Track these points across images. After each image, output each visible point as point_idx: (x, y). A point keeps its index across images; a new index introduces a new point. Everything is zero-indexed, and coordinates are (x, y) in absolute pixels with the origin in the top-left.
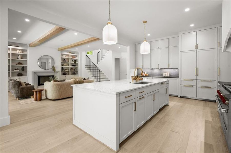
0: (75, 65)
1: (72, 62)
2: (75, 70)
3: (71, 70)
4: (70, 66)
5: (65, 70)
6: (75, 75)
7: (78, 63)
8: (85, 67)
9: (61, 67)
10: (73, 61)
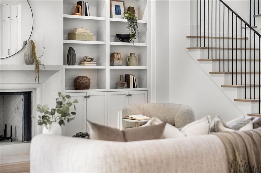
0: (133, 36)
1: (116, 18)
2: (133, 60)
3: (112, 64)
4: (108, 41)
5: (80, 64)
6: (131, 90)
7: (145, 24)
8: (188, 43)
9: (65, 44)
10: (122, 10)
